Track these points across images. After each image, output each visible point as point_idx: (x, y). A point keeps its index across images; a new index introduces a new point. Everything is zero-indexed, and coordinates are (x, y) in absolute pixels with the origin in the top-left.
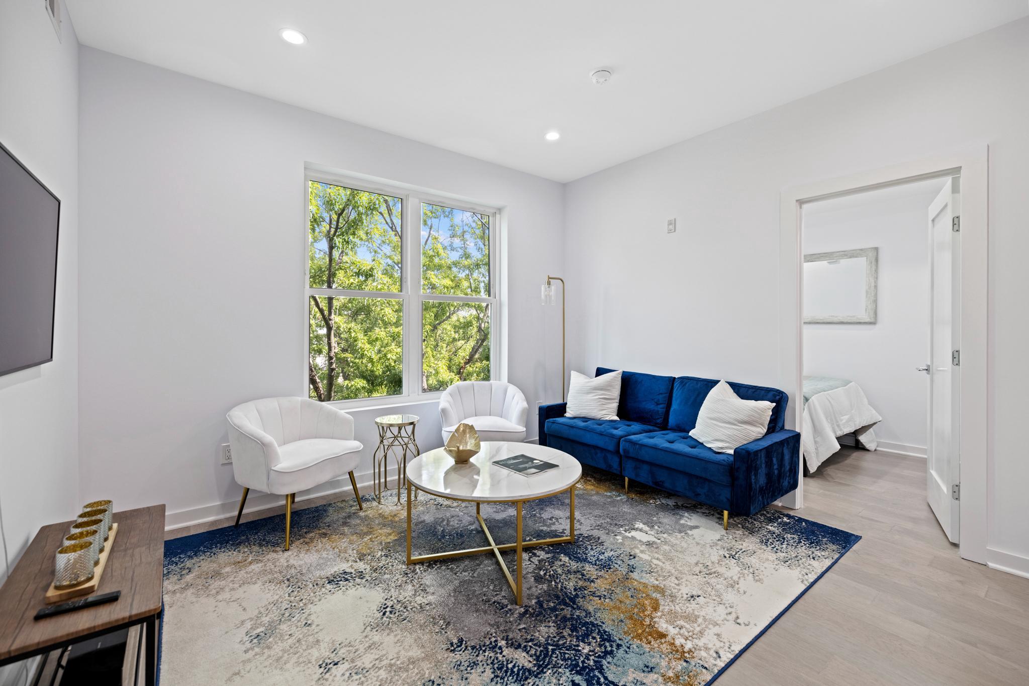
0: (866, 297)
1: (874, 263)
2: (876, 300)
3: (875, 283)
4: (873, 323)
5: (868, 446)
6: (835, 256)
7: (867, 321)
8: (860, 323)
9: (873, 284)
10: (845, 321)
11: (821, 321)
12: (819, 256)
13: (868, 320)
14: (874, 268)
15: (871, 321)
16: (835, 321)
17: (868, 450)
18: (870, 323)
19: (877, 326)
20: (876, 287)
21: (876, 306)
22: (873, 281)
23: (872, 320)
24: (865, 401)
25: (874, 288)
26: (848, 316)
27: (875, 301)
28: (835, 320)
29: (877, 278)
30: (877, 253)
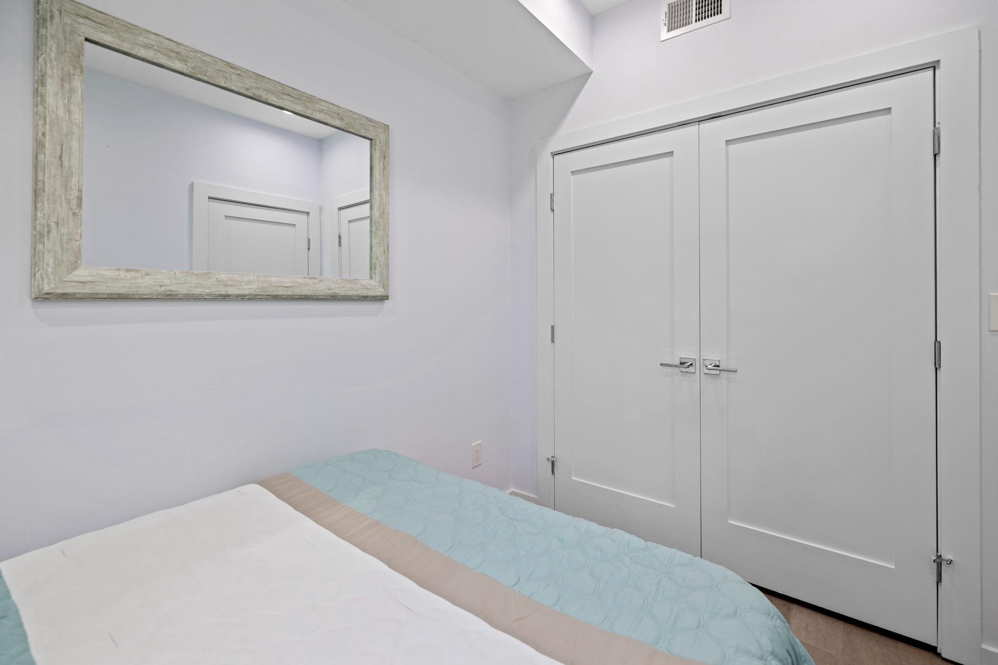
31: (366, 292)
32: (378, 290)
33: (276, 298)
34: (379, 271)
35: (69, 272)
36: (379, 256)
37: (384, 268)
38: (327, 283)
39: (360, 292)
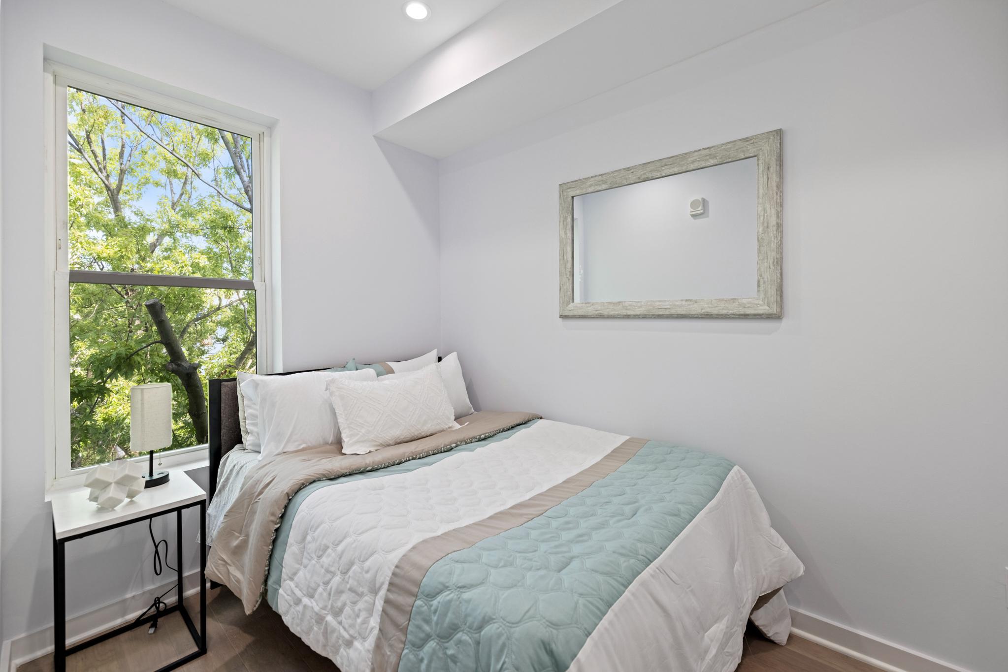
0: (759, 251)
1: (774, 168)
2: (782, 258)
3: (778, 217)
4: (775, 317)
5: (770, 633)
6: (690, 159)
7: (761, 312)
8: (745, 317)
9: (773, 221)
10: (715, 311)
11: (667, 312)
12: (658, 164)
13: (763, 309)
14: (774, 178)
15: (770, 311)
16: (693, 312)
17: (772, 642)
18: (769, 317)
19: (785, 323)
20: (779, 226)
21: (781, 274)
22: (773, 211)
23: (774, 310)
24: (764, 518)
25: (775, 228)
26: (720, 300)
27: (779, 263)
28: (695, 309)
29: (781, 206)
30: (781, 144)
31: (743, 310)
32: (760, 308)
33: (660, 317)
34: (763, 289)
35: (567, 306)
36: (763, 273)
37: (768, 285)
38: (701, 304)
39: (735, 311)
